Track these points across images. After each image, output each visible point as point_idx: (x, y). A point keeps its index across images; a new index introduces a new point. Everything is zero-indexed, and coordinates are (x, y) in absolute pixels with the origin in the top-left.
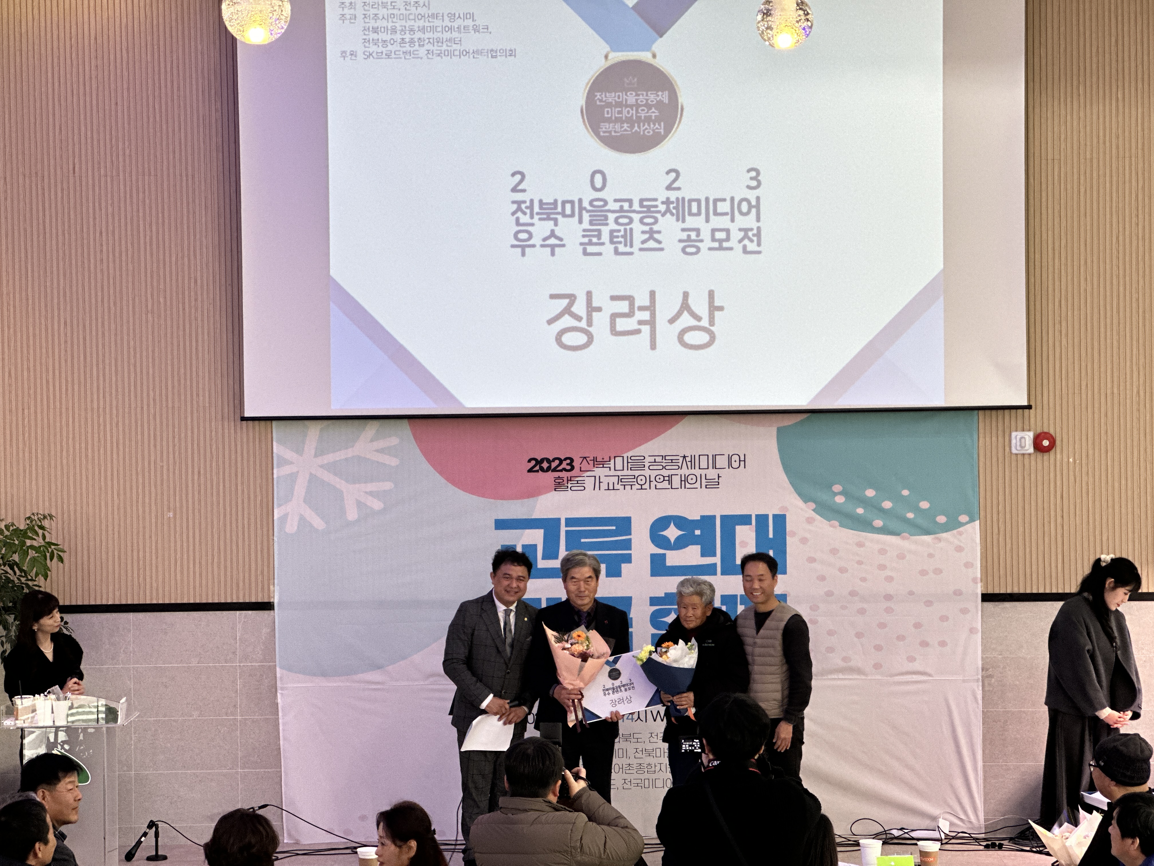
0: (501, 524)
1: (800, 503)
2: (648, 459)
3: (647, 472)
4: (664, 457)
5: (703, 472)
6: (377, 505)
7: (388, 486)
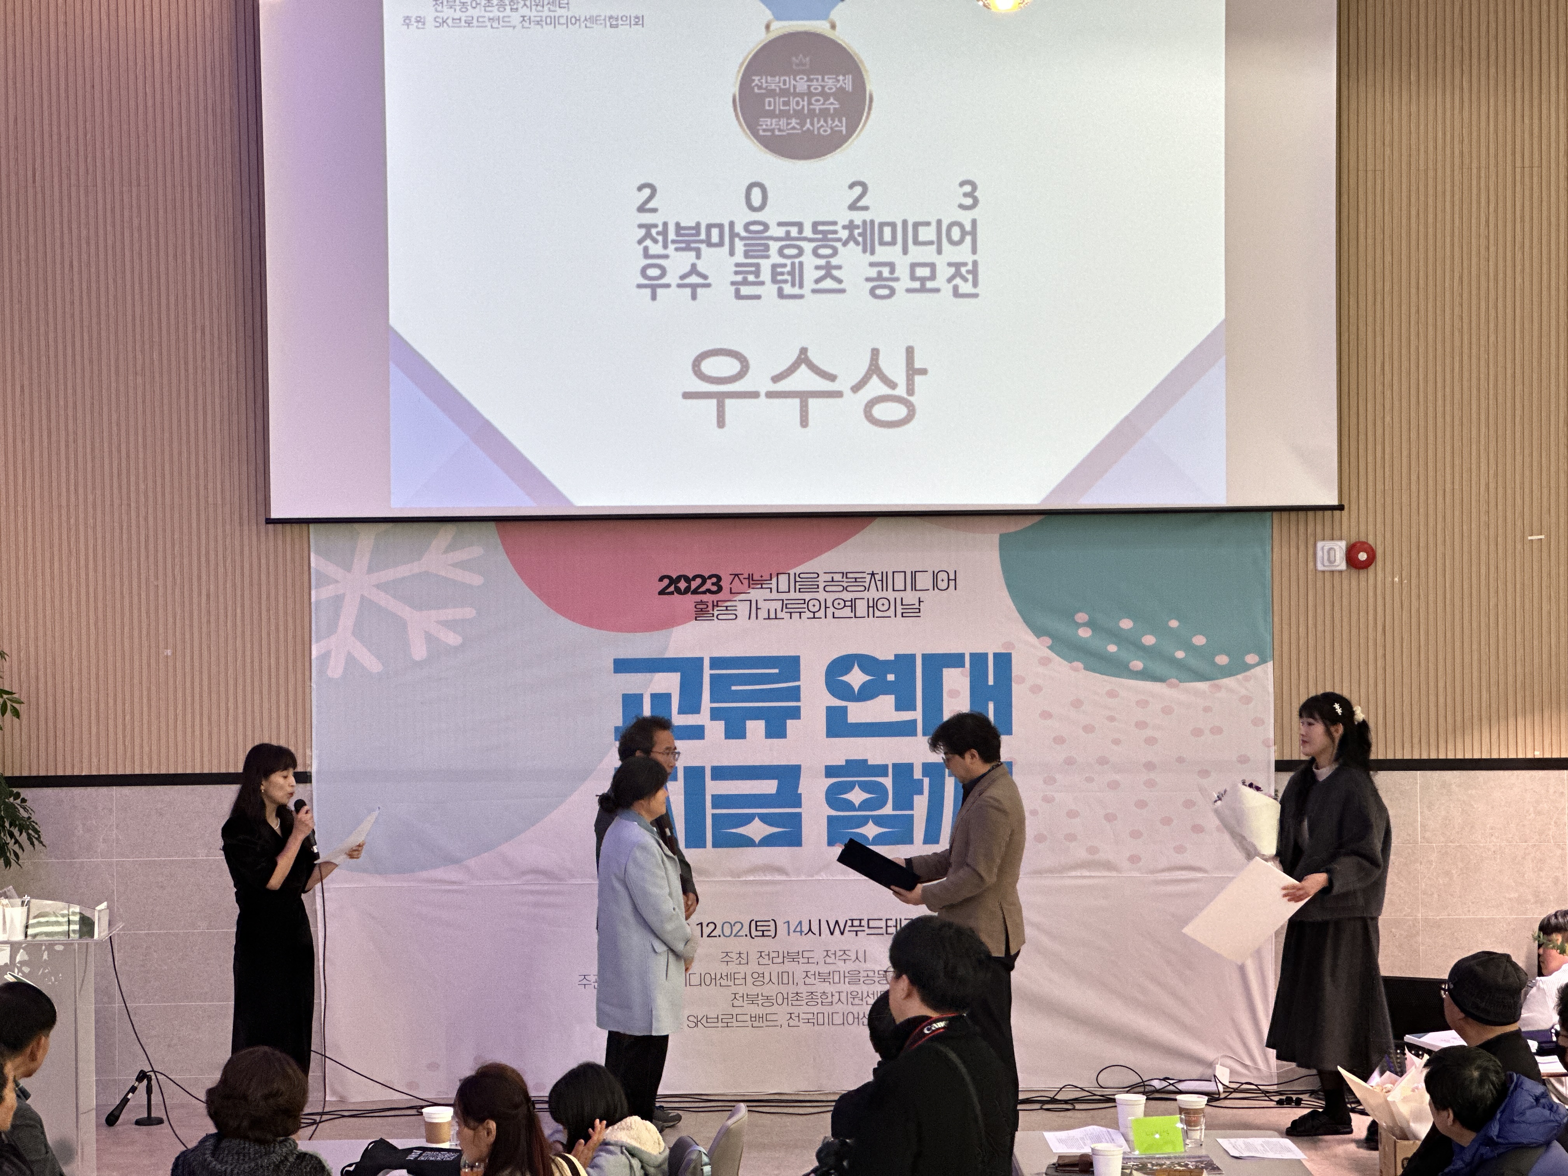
0: (622, 666)
1: (1031, 638)
2: (823, 578)
3: (821, 595)
4: (845, 574)
5: (899, 595)
6: (452, 639)
7: (469, 612)
